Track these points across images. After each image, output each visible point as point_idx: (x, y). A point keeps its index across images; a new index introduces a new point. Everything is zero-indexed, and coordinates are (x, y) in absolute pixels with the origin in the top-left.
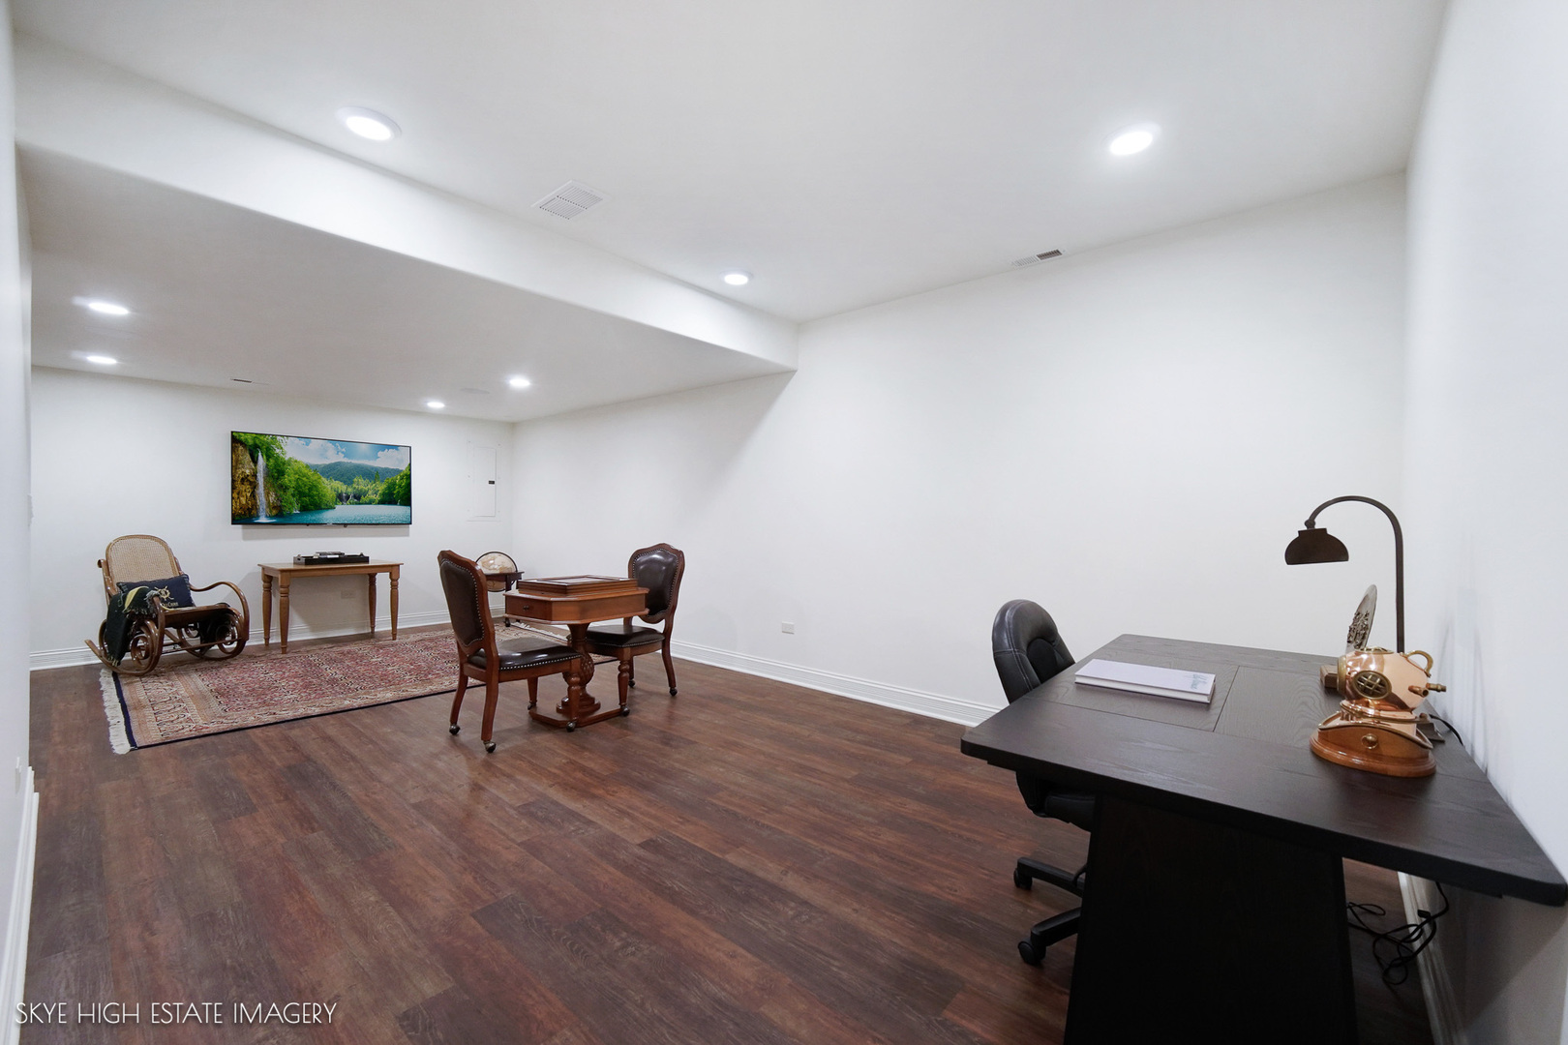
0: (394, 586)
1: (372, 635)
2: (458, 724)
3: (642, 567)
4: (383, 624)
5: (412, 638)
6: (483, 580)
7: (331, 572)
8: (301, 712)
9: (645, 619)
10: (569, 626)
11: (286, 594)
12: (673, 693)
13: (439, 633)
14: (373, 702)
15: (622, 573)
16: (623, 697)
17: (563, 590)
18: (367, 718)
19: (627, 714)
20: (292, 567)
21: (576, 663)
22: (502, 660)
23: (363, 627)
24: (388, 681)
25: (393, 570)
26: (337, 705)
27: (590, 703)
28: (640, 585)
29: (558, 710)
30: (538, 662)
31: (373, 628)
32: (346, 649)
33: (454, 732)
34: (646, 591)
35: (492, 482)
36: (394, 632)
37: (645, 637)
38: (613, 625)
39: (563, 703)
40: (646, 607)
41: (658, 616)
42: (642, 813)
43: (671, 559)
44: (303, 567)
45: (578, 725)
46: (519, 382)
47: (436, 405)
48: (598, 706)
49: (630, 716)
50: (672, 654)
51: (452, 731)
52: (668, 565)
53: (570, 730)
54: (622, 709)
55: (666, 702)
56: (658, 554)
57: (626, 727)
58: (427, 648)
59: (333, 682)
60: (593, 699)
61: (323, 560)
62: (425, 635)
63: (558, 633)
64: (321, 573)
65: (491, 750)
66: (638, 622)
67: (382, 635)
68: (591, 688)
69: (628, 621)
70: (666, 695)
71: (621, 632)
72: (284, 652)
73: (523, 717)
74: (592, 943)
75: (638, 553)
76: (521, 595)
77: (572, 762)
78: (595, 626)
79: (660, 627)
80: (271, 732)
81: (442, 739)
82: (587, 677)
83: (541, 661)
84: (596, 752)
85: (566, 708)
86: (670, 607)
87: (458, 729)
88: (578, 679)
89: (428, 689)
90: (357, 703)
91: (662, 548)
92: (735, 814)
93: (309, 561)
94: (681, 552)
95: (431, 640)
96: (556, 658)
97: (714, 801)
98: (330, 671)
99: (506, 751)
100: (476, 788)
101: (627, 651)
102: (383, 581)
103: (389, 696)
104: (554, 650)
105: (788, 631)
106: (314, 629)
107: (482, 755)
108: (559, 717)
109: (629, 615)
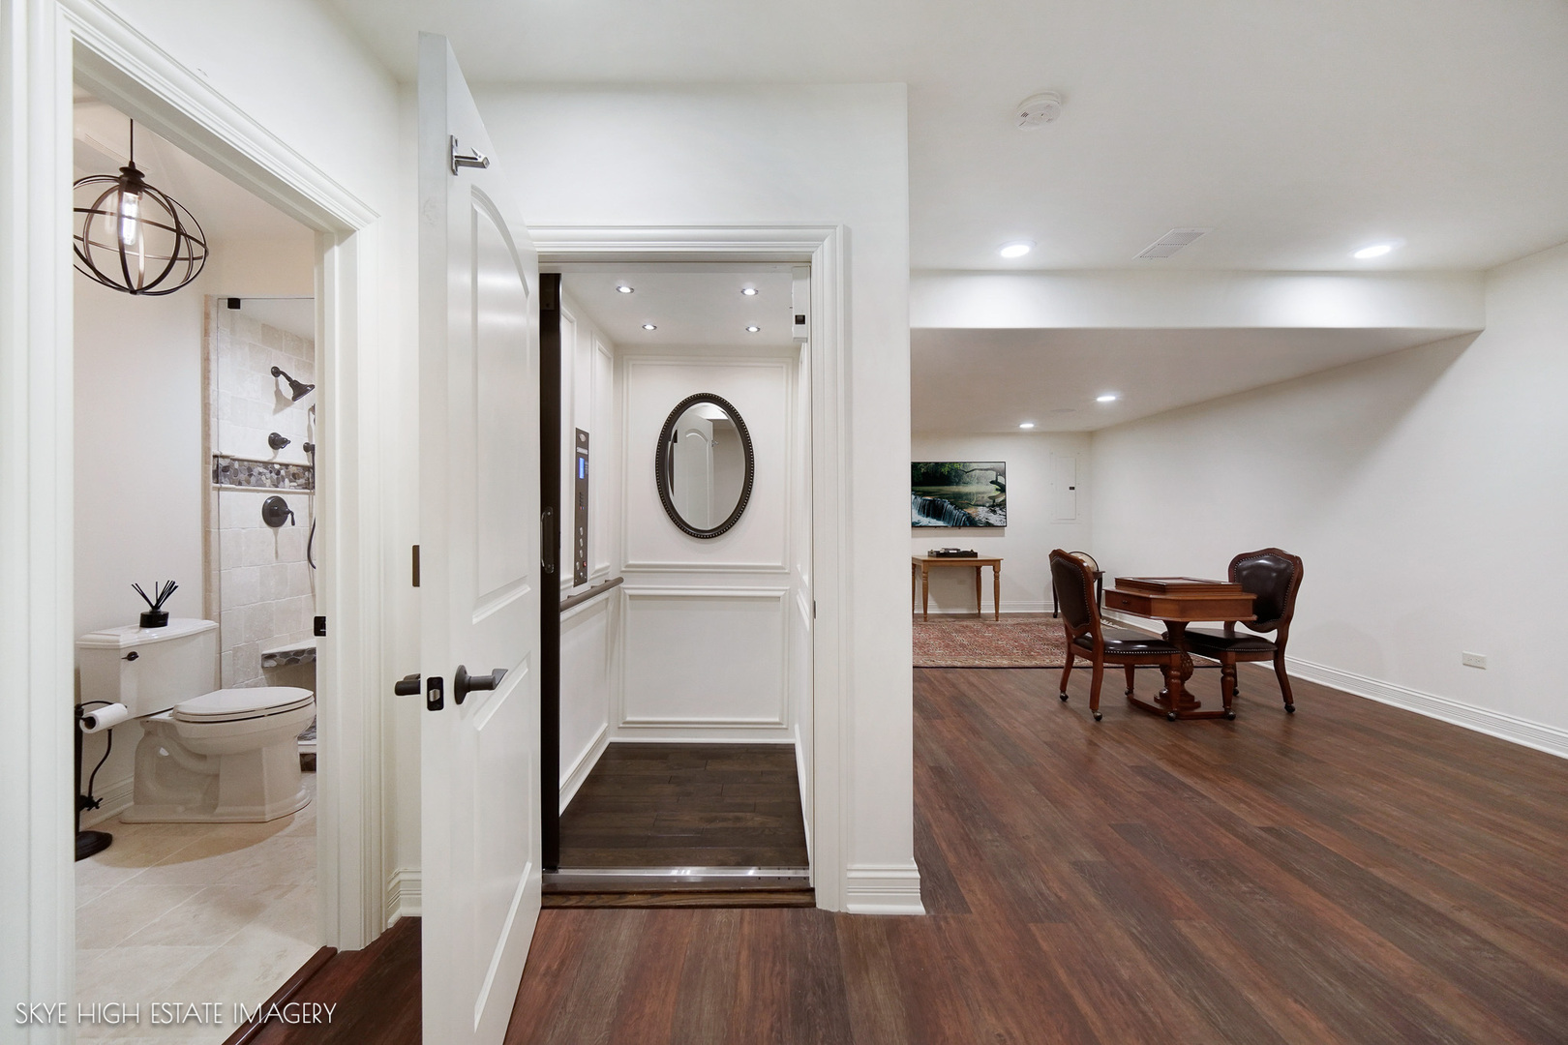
0: (997, 577)
1: (978, 616)
2: (1066, 692)
3: (1245, 573)
4: (987, 607)
5: (1010, 621)
6: (1091, 575)
7: (953, 563)
8: (949, 663)
9: (1250, 625)
10: (1165, 621)
11: (926, 578)
12: (1290, 709)
13: (1031, 620)
14: (995, 665)
15: (1222, 577)
16: (1227, 702)
17: (1161, 589)
18: (993, 675)
19: (1232, 718)
20: (927, 558)
21: (1176, 659)
22: (1106, 645)
23: (972, 609)
24: (1004, 653)
25: (995, 564)
26: (970, 663)
27: (1189, 701)
28: (1246, 590)
29: (1156, 700)
30: (1137, 651)
31: (979, 610)
32: (965, 623)
33: (1064, 699)
34: (1253, 597)
35: (1072, 488)
36: (997, 614)
37: (1251, 644)
38: (1215, 627)
39: (1161, 694)
40: (1254, 613)
41: (1270, 624)
42: (1260, 805)
43: (1283, 566)
44: (936, 559)
45: (1179, 717)
46: (1106, 398)
47: (1027, 426)
48: (1198, 705)
49: (1235, 721)
50: (1288, 672)
51: (1061, 697)
52: (1280, 572)
53: (1171, 719)
54: (1227, 711)
55: (1282, 717)
56: (1266, 559)
57: (1233, 730)
58: (1024, 631)
59: (962, 646)
60: (1193, 697)
61: (946, 554)
62: (1019, 620)
63: (1156, 627)
64: (948, 564)
65: (1098, 719)
66: (1240, 628)
67: (987, 617)
68: (1189, 686)
69: (1229, 626)
70: (1279, 711)
71: (1222, 635)
72: (926, 621)
73: (1121, 700)
74: (1219, 879)
75: (1240, 558)
76: (1118, 591)
77: (1175, 745)
78: (1193, 626)
79: (1272, 636)
80: (936, 672)
81: (1056, 703)
82: (1186, 675)
83: (1139, 651)
84: (1202, 742)
85: (1163, 699)
86: (1284, 615)
87: (1067, 697)
88: (1179, 674)
89: (1034, 663)
90: (984, 664)
91: (1270, 553)
92: (1383, 839)
93: (939, 555)
94: (1298, 558)
95: (1026, 625)
96: (1155, 651)
97: (1352, 819)
98: (959, 638)
99: (1110, 722)
100: (1091, 743)
101: (1231, 656)
102: (987, 572)
103: (1005, 663)
104: (1152, 643)
105: (1473, 664)
106: (940, 606)
107: (1092, 721)
108: (1157, 706)
109: (1232, 619)
